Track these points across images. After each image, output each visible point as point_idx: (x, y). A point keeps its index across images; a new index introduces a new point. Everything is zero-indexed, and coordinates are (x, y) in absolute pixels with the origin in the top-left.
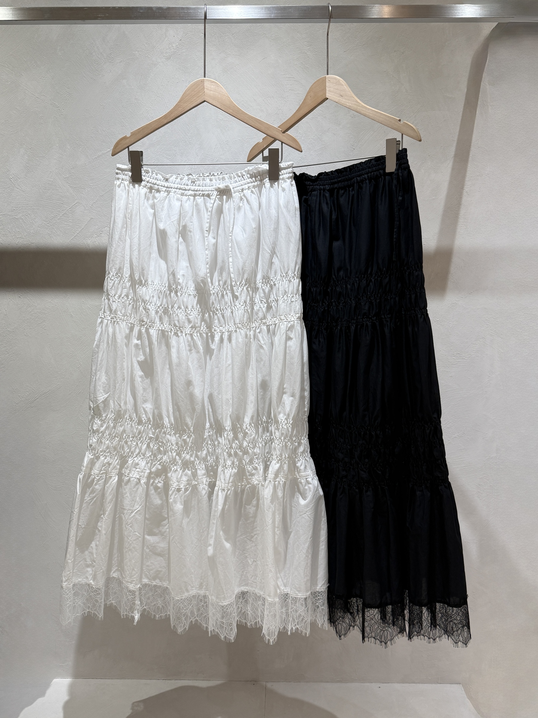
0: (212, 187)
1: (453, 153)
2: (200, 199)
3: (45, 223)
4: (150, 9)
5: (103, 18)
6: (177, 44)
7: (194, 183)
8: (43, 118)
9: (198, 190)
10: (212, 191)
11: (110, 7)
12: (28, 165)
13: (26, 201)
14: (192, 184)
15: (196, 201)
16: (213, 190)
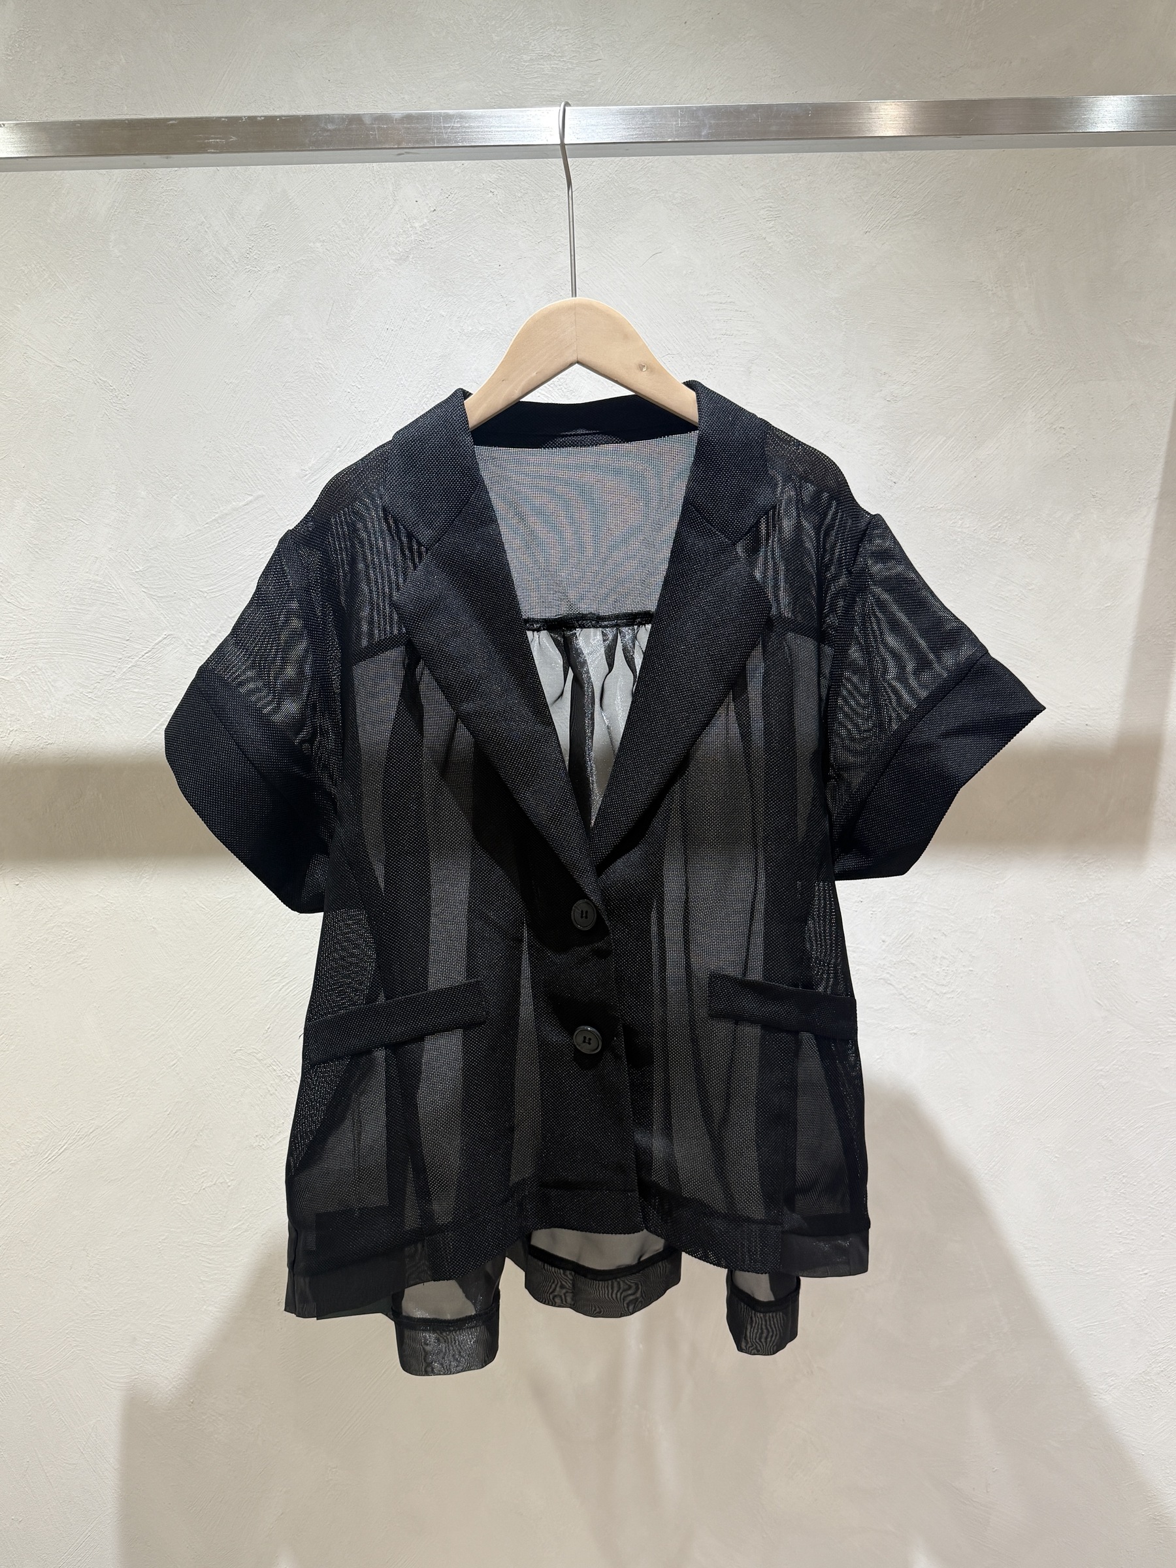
1: (1155, 490)
3: (81, 690)
4: (356, 119)
5: (221, 149)
6: (425, 221)
8: (73, 418)
11: (240, 118)
12: (36, 542)
13: (32, 635)
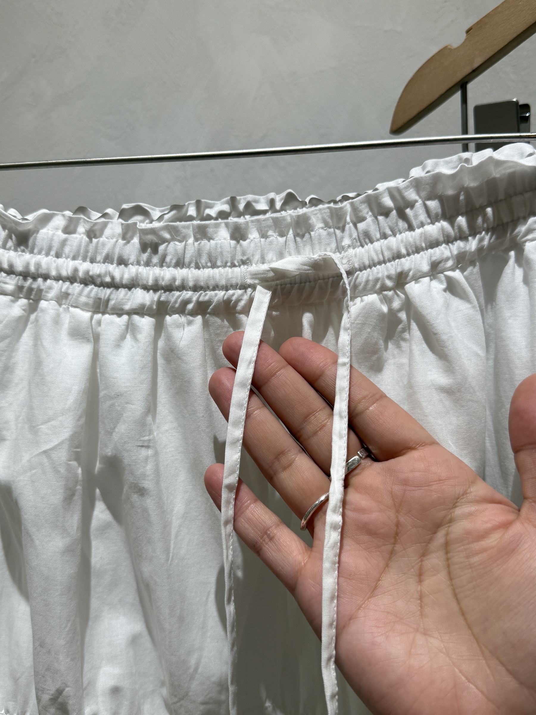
0: (243, 268)
2: (187, 329)
7: (155, 251)
9: (177, 283)
10: (244, 287)
14: (145, 256)
15: (169, 338)
16: (249, 281)
